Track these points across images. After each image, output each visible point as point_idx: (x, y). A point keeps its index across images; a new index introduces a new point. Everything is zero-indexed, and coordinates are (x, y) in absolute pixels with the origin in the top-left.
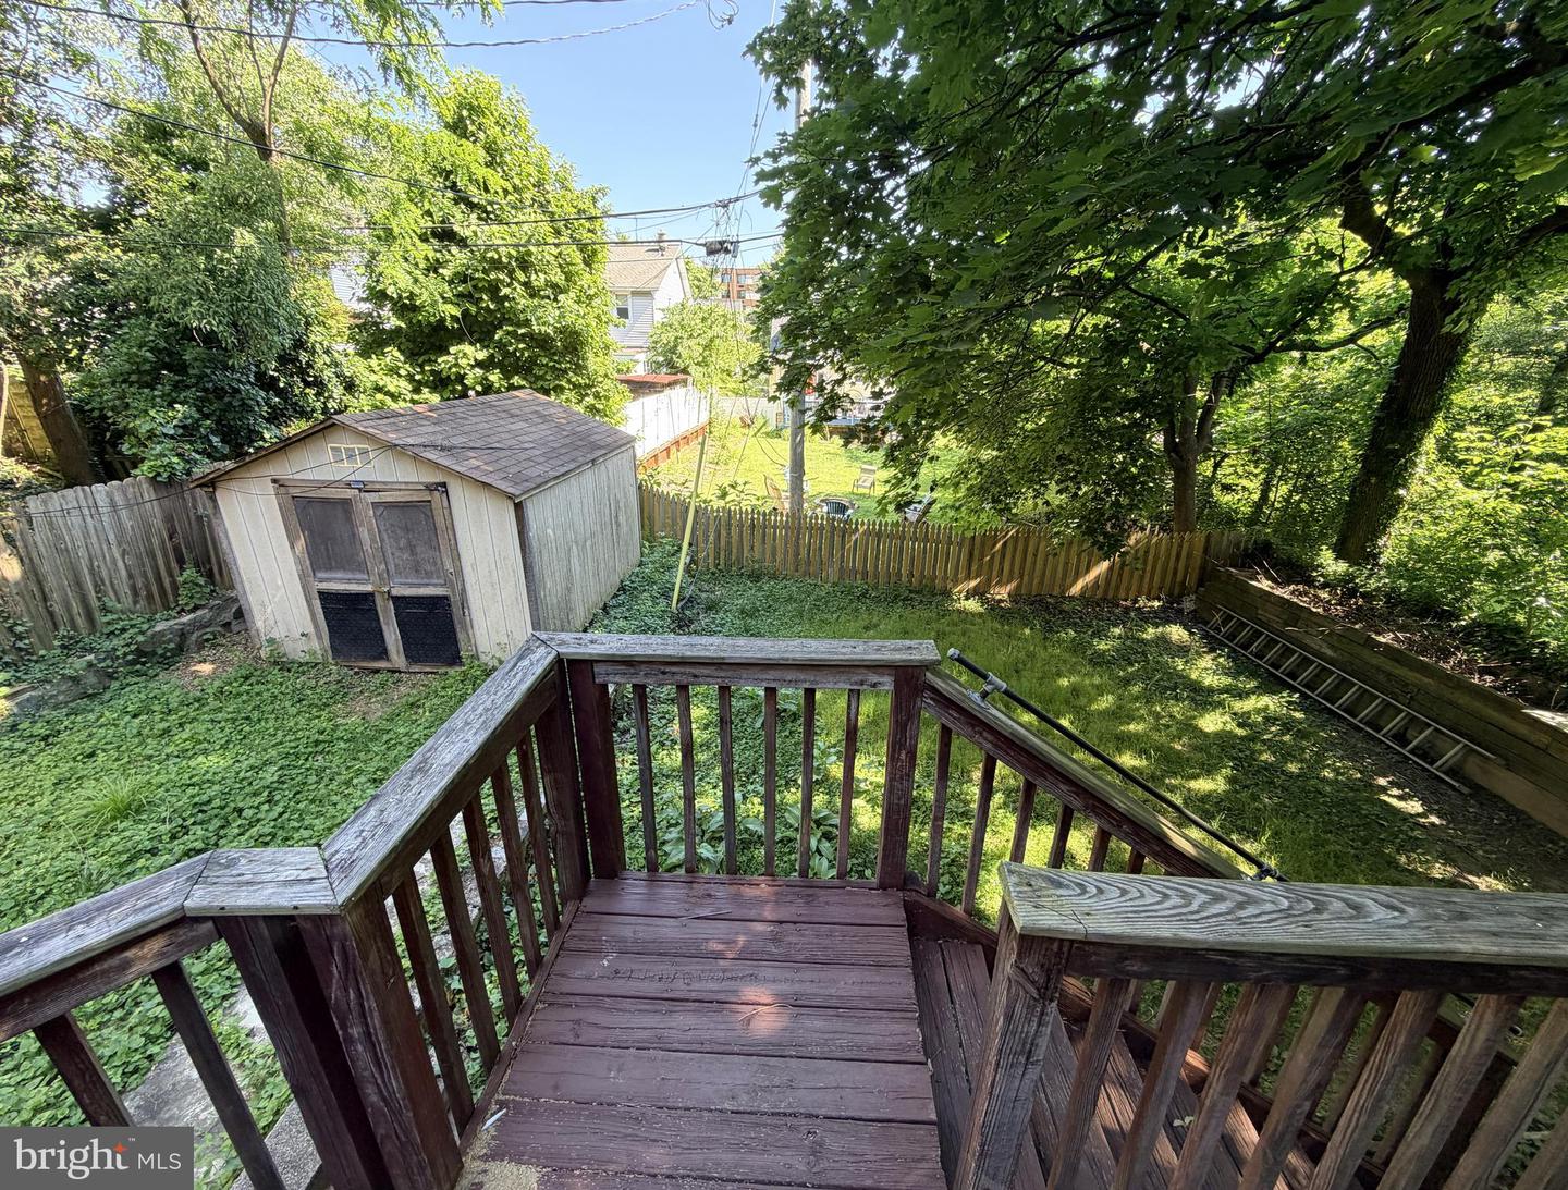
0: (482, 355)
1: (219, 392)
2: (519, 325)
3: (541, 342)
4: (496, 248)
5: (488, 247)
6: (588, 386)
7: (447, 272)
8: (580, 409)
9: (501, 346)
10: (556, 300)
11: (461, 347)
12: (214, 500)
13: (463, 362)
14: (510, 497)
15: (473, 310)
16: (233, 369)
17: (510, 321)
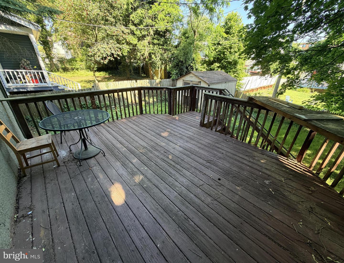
0: (219, 65)
1: (181, 69)
2: (226, 60)
3: (230, 63)
4: (226, 45)
5: (225, 45)
6: (236, 72)
7: (217, 50)
8: (233, 76)
9: (222, 63)
10: (234, 54)
11: (215, 64)
12: (177, 82)
13: (215, 66)
14: (208, 84)
15: (219, 57)
16: (183, 66)
17: (224, 59)
